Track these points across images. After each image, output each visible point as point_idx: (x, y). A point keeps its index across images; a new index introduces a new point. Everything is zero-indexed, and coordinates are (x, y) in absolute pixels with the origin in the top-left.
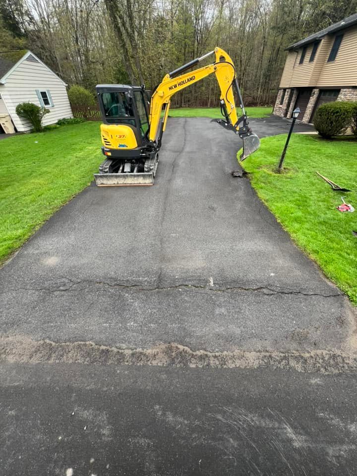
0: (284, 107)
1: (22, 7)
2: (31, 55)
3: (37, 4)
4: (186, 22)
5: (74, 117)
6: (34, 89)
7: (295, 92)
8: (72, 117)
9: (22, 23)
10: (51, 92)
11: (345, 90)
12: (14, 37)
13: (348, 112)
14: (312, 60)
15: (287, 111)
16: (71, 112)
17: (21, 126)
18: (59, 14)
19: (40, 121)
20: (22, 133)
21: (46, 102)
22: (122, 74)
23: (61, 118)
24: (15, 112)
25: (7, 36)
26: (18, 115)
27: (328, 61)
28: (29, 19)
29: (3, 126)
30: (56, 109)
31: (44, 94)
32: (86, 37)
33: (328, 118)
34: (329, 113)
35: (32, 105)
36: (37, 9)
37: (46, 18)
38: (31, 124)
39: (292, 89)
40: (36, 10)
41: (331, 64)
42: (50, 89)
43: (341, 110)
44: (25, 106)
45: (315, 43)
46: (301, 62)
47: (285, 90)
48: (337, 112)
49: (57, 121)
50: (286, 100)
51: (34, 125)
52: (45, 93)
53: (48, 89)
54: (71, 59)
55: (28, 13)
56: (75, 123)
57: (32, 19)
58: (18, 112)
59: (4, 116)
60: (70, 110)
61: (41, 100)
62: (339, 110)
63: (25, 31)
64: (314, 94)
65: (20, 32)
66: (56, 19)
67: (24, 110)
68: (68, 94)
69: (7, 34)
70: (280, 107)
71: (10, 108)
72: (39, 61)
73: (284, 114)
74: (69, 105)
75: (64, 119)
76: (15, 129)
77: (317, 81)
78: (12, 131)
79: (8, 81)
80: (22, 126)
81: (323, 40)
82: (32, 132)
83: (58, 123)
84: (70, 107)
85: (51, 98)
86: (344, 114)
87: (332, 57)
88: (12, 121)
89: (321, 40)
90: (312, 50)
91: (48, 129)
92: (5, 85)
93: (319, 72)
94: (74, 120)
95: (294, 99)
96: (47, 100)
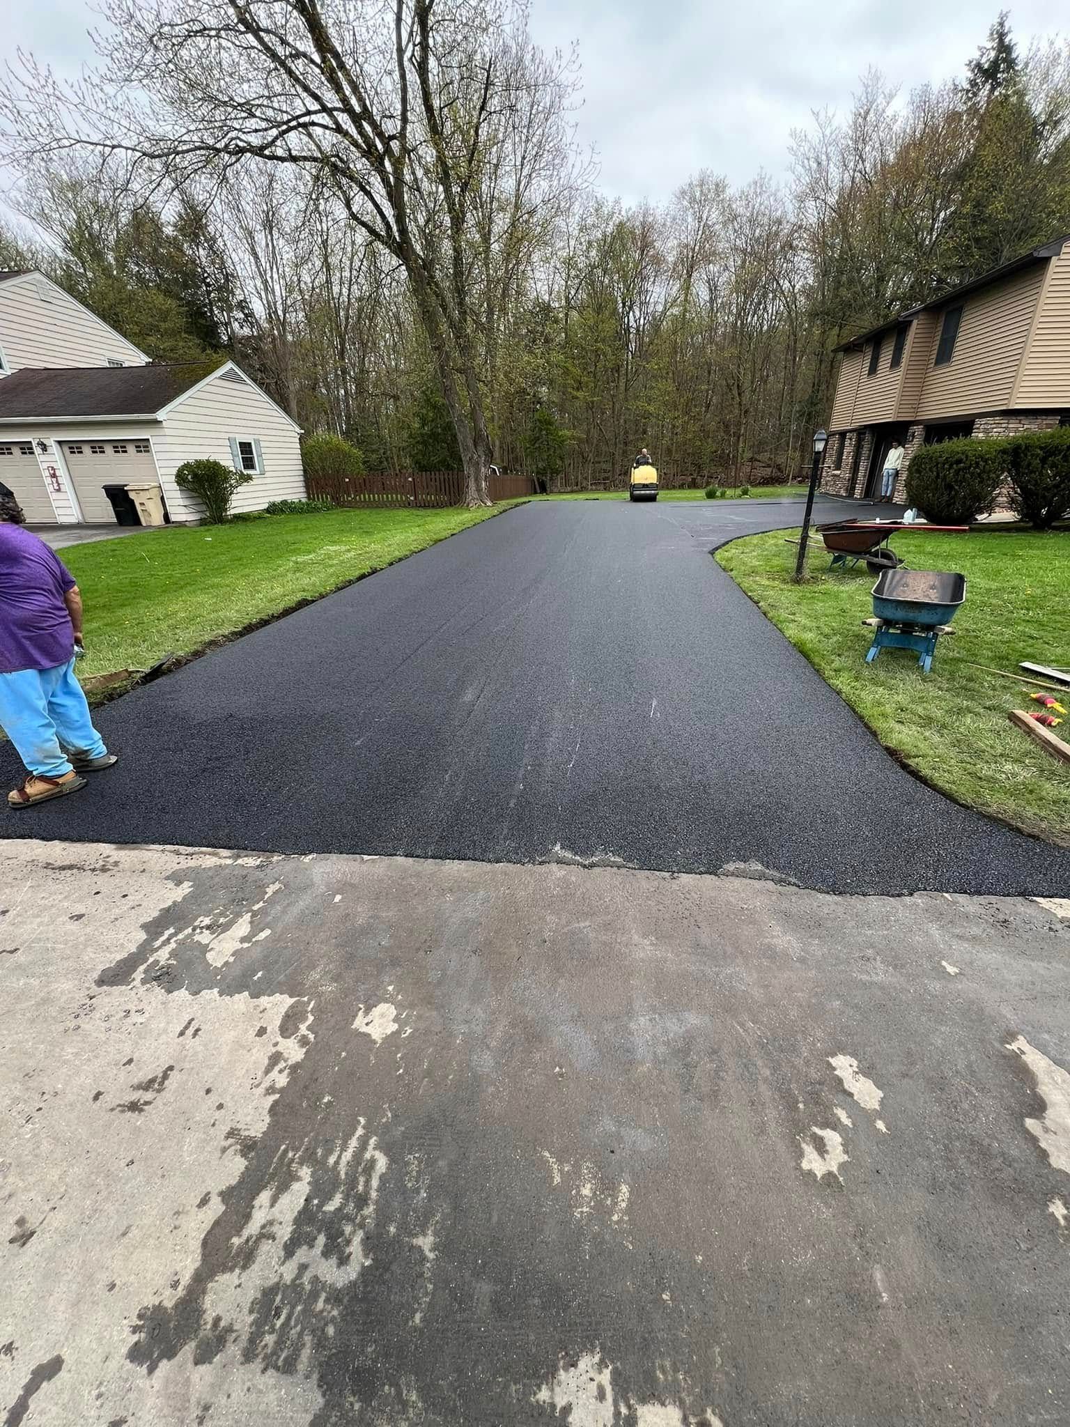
0: (845, 474)
1: (234, 295)
2: (232, 369)
3: (266, 289)
4: (599, 309)
5: (309, 497)
6: (227, 436)
7: (868, 437)
8: (304, 500)
9: (226, 324)
10: (262, 444)
11: (984, 421)
12: (204, 350)
13: (986, 461)
14: (895, 363)
15: (853, 480)
16: (303, 489)
17: (182, 510)
18: (309, 306)
19: (225, 501)
20: (181, 524)
21: (249, 464)
22: (435, 407)
23: (278, 499)
24: (173, 478)
25: (189, 348)
26: (179, 484)
27: (937, 363)
28: (243, 316)
29: (139, 508)
30: (268, 481)
31: (246, 448)
32: (365, 347)
33: (938, 477)
34: (938, 464)
35: (216, 464)
36: (264, 296)
37: (280, 313)
38: (204, 508)
39: (861, 431)
40: (261, 299)
41: (944, 370)
42: (261, 438)
43: (967, 456)
44: (198, 467)
45: (899, 329)
46: (873, 370)
47: (843, 435)
48: (959, 461)
49: (266, 506)
50: (848, 458)
51: (209, 507)
52: (250, 444)
53: (256, 437)
54: (324, 391)
55: (242, 305)
56: (309, 512)
57: (249, 315)
58: (180, 478)
59: (146, 487)
60: (302, 484)
61: (236, 459)
62: (963, 457)
63: (230, 339)
64: (913, 436)
65: (218, 342)
66: (301, 315)
67: (195, 476)
68: (301, 449)
69: (190, 344)
70: (834, 475)
71: (163, 471)
72: (248, 381)
73: (847, 490)
74: (302, 473)
75: (284, 503)
76: (166, 517)
77: (916, 409)
78: (157, 519)
79: (171, 415)
80: (184, 510)
81: (915, 322)
82: (202, 522)
83: (267, 510)
84: (302, 478)
85: (260, 456)
86: (977, 463)
87: (944, 355)
88: (162, 498)
89: (912, 321)
90: (893, 344)
91: (241, 518)
92: (164, 423)
93: (918, 387)
94: (308, 504)
95: (865, 451)
96: (251, 459)
